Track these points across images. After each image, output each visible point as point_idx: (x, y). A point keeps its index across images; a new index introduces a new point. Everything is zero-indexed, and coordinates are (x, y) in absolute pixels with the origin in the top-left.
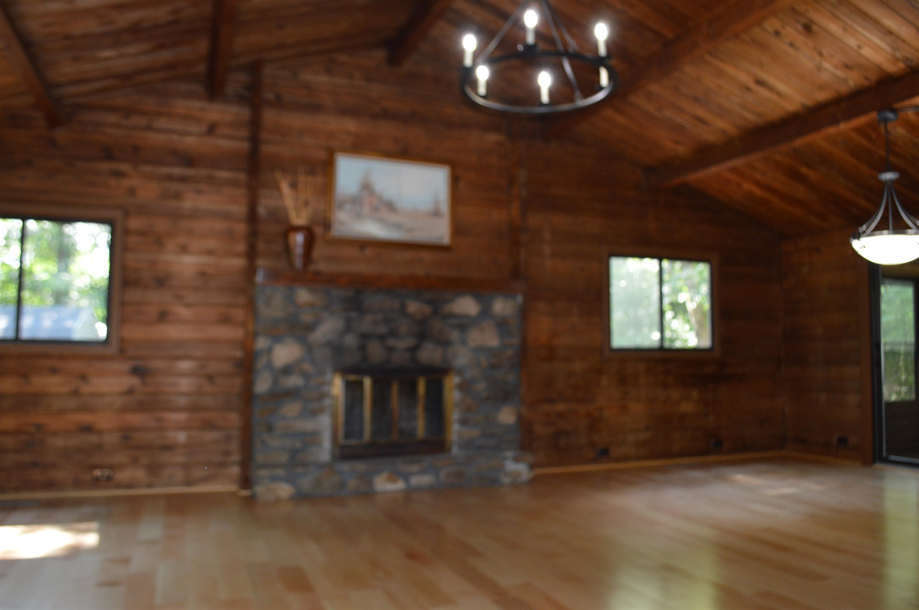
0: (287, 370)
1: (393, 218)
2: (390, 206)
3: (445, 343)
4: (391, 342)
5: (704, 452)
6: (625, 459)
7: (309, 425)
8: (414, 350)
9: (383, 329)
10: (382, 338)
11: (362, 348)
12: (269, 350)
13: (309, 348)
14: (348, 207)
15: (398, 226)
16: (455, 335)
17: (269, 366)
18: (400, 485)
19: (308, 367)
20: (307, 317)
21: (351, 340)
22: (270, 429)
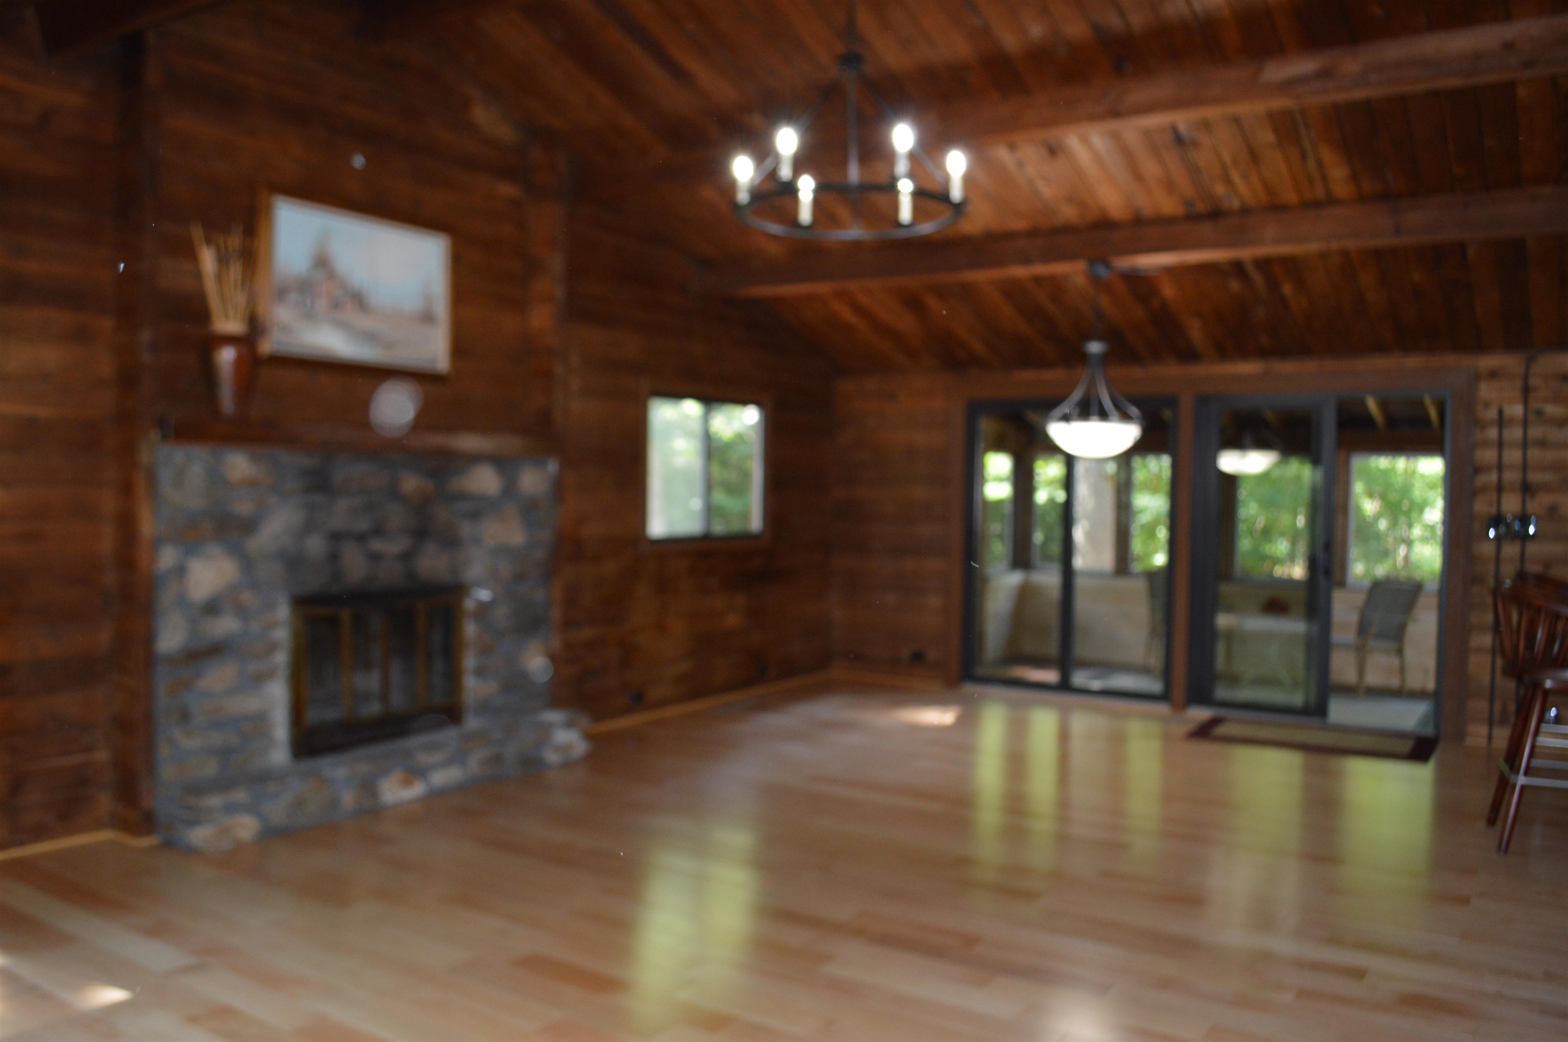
0: (212, 608)
1: (364, 322)
2: (359, 300)
3: (451, 542)
4: (377, 545)
5: (748, 683)
6: (662, 703)
7: (249, 704)
8: (407, 557)
9: (363, 525)
10: (361, 538)
11: (334, 557)
12: (181, 571)
13: (247, 564)
14: (293, 297)
15: (370, 337)
16: (466, 529)
17: (183, 602)
18: (417, 790)
19: (247, 597)
20: (243, 507)
21: (316, 545)
22: (184, 716)
